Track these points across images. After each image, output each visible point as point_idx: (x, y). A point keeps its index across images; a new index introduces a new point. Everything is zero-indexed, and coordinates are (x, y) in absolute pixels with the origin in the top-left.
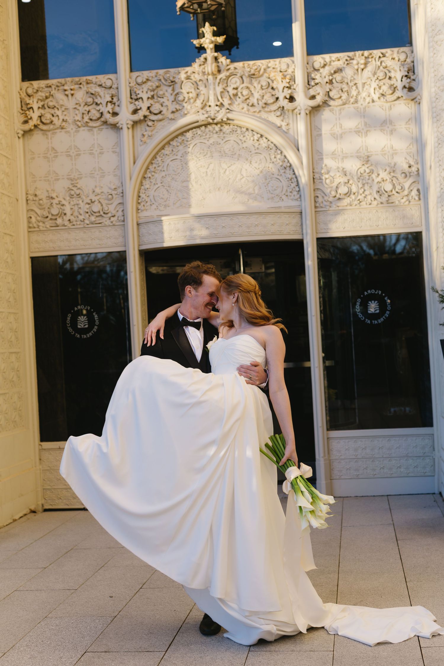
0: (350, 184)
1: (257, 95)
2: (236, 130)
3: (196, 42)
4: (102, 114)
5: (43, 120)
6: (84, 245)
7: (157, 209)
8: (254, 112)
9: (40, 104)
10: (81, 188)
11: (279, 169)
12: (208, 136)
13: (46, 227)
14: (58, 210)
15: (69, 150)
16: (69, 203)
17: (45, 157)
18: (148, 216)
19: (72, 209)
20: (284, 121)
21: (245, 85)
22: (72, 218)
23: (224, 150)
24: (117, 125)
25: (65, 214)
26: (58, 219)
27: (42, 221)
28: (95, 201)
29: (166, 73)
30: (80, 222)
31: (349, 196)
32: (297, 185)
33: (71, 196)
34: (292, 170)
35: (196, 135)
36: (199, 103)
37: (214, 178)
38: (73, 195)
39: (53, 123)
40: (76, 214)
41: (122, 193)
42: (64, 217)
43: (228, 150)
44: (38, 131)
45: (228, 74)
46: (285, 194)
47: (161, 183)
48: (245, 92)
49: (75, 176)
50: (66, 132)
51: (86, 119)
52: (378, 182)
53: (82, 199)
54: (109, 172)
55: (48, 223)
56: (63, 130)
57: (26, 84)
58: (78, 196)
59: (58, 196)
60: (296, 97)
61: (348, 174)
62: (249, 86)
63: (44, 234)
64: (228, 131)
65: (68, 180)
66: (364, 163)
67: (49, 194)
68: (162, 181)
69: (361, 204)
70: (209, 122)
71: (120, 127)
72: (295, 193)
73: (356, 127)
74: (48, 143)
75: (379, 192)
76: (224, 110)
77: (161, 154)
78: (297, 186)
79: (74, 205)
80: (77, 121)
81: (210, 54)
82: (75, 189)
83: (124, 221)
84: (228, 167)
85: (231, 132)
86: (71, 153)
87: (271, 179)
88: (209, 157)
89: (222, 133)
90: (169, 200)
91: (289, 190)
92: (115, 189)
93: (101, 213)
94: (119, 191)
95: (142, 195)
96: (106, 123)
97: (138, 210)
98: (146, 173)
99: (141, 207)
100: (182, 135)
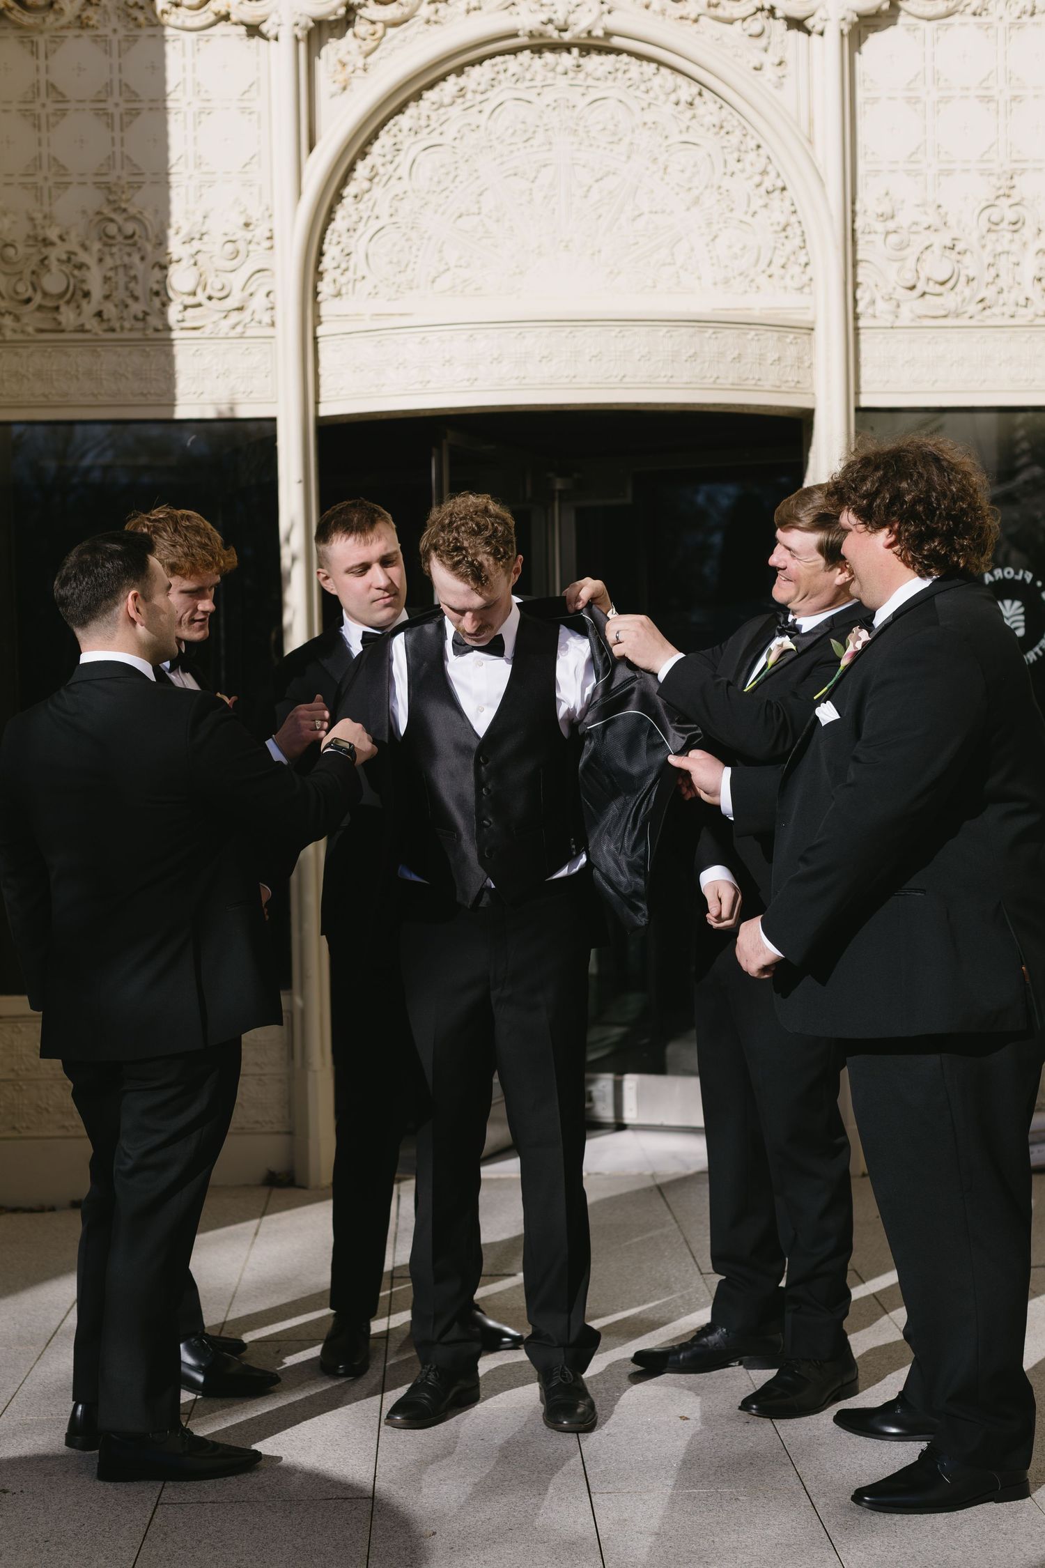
0: (959, 253)
2: (626, 67)
6: (142, 394)
7: (376, 294)
8: (681, 18)
10: (139, 216)
11: (749, 197)
12: (538, 83)
13: (23, 332)
14: (64, 278)
15: (102, 97)
16: (101, 260)
17: (24, 113)
18: (346, 315)
19: (107, 279)
20: (770, 50)
22: (110, 310)
23: (585, 127)
24: (264, 28)
25: (87, 295)
26: (63, 309)
27: (10, 313)
28: (178, 261)
30: (133, 322)
31: (952, 289)
32: (802, 245)
33: (107, 239)
34: (788, 203)
35: (502, 76)
37: (554, 210)
38: (113, 238)
39: (56, 6)
40: (121, 294)
41: (270, 238)
42: (84, 303)
43: (600, 126)
44: (5, 28)
46: (764, 272)
47: (391, 215)
49: (119, 178)
50: (96, 39)
52: (1037, 253)
53: (139, 249)
54: (229, 173)
55: (32, 319)
56: (86, 33)
58: (130, 241)
59: (65, 237)
61: (952, 220)
63: (16, 354)
64: (601, 72)
65: (99, 188)
66: (1001, 192)
67: (35, 226)
68: (392, 211)
69: (988, 312)
70: (550, 37)
71: (271, 34)
72: (795, 270)
73: (981, 83)
74: (38, 69)
75: (1040, 280)
77: (394, 125)
78: (801, 248)
79: (115, 268)
80: (131, 7)
82: (119, 218)
83: (273, 324)
84: (597, 181)
85: (610, 73)
86: (111, 109)
87: (725, 222)
88: (539, 146)
89: (581, 75)
90: (414, 269)
91: (777, 261)
92: (247, 225)
93: (201, 297)
94: (260, 232)
95: (331, 250)
96: (226, 17)
97: (316, 294)
98: (344, 182)
99: (325, 287)
100: (459, 71)
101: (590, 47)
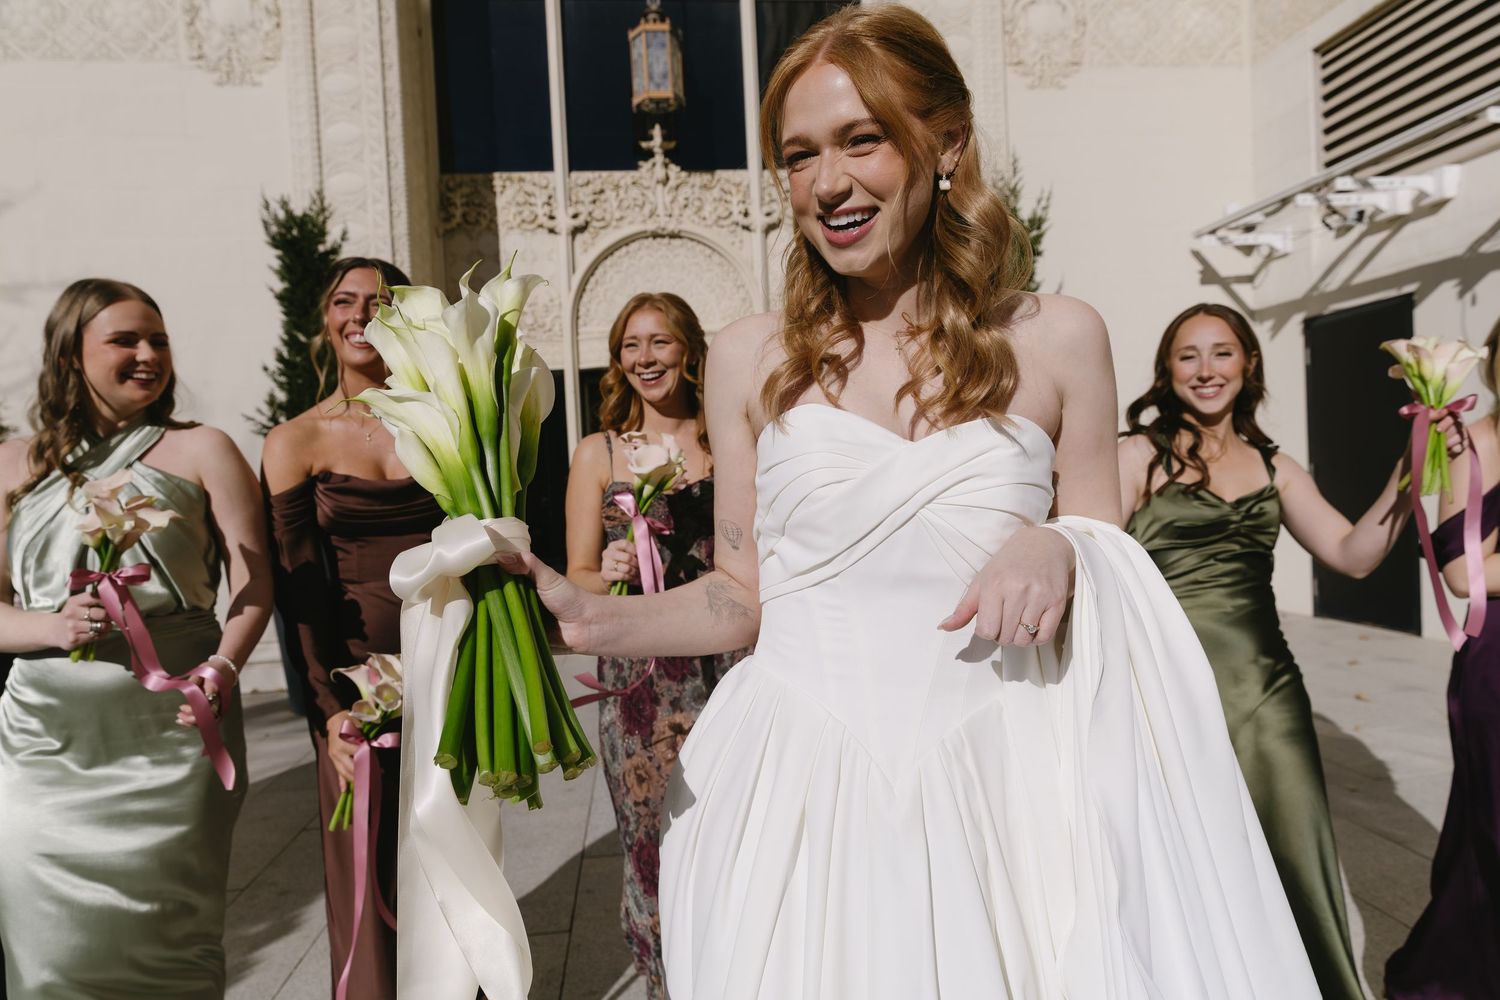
1: (708, 209)
2: (686, 243)
3: (644, 145)
4: (536, 217)
5: (469, 219)
7: (599, 324)
8: (705, 225)
9: (464, 200)
11: (731, 289)
12: (655, 249)
20: (737, 237)
21: (697, 195)
23: (673, 264)
24: (555, 230)
29: (610, 176)
34: (744, 291)
35: (642, 247)
36: (647, 210)
39: (478, 222)
41: (560, 305)
43: (678, 264)
44: (461, 231)
45: (679, 181)
47: (604, 296)
48: (697, 203)
51: (518, 219)
57: (446, 177)
60: (750, 211)
62: (702, 197)
64: (677, 245)
70: (659, 233)
71: (558, 232)
76: (673, 219)
77: (603, 264)
81: (659, 158)
83: (562, 336)
84: (678, 283)
85: (680, 245)
87: (724, 297)
88: (657, 271)
89: (670, 246)
92: (552, 300)
93: (535, 326)
94: (557, 302)
95: (582, 310)
96: (541, 226)
97: (577, 324)
98: (586, 284)
99: (581, 322)
100: (627, 244)
101: (673, 236)
